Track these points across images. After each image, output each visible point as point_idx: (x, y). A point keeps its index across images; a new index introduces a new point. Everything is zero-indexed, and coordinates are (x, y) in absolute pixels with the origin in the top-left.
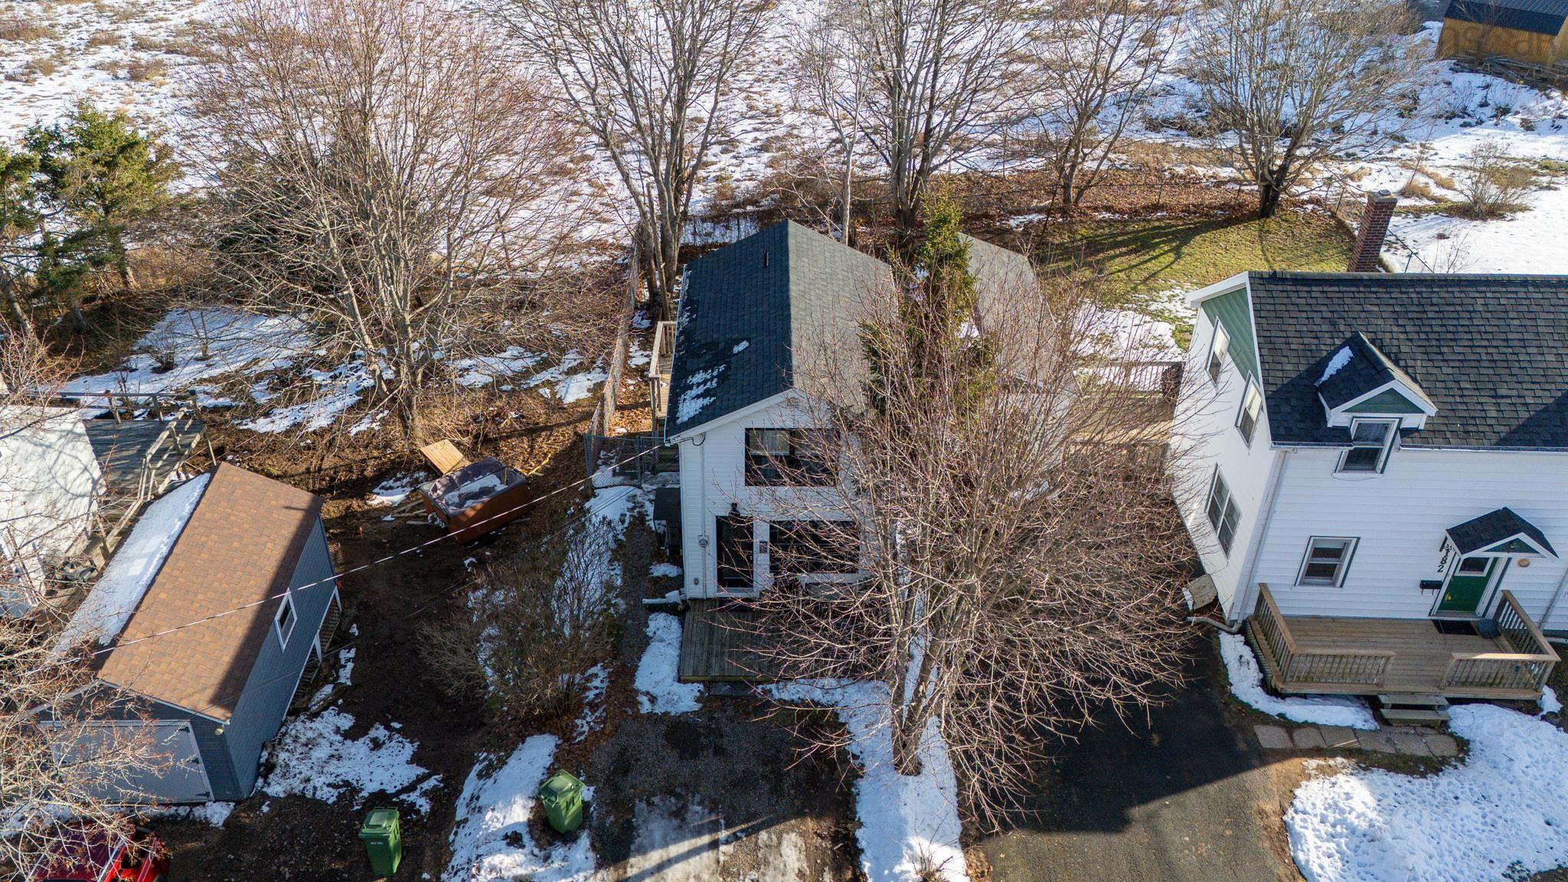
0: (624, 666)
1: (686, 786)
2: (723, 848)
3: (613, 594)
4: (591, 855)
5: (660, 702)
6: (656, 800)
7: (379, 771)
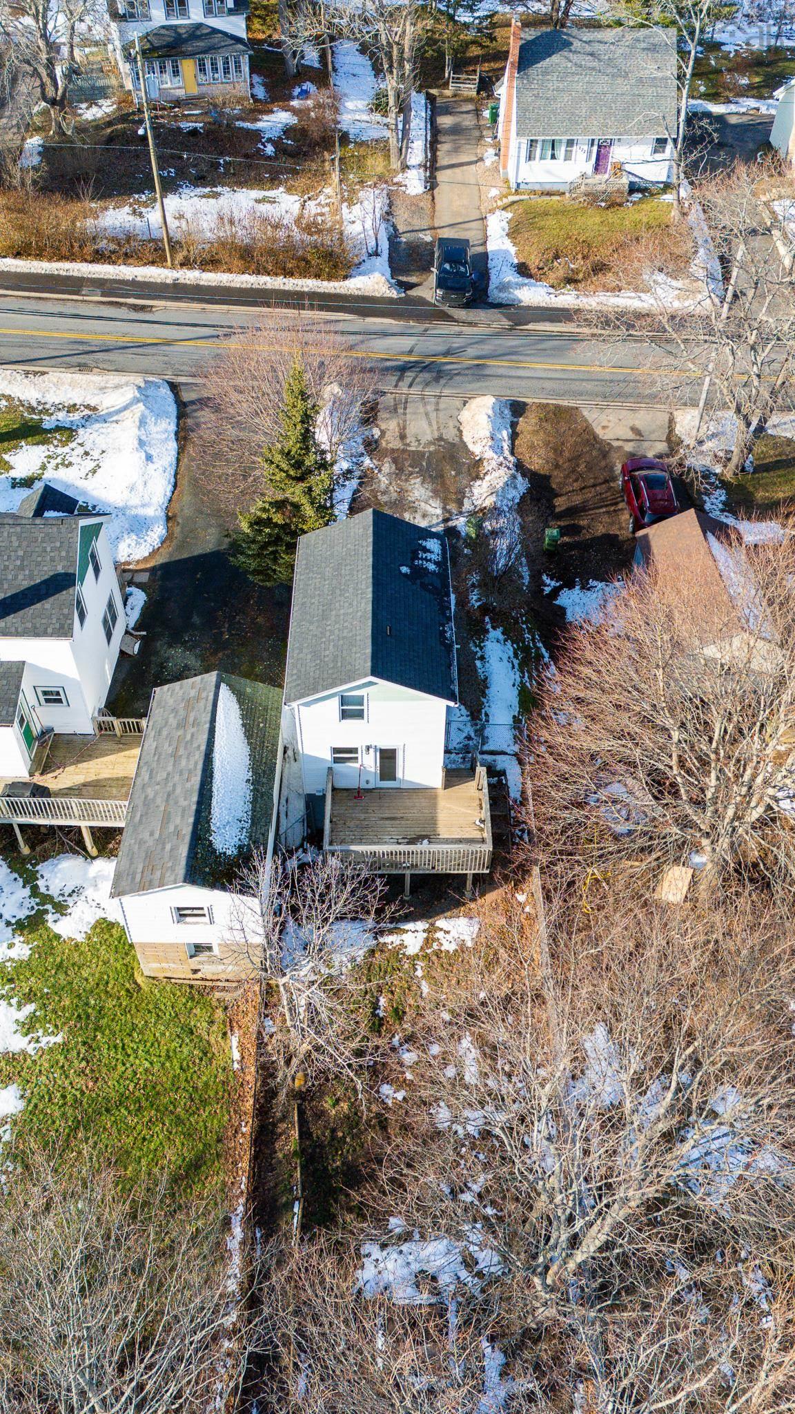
0: (463, 606)
3: (479, 654)
7: (577, 601)
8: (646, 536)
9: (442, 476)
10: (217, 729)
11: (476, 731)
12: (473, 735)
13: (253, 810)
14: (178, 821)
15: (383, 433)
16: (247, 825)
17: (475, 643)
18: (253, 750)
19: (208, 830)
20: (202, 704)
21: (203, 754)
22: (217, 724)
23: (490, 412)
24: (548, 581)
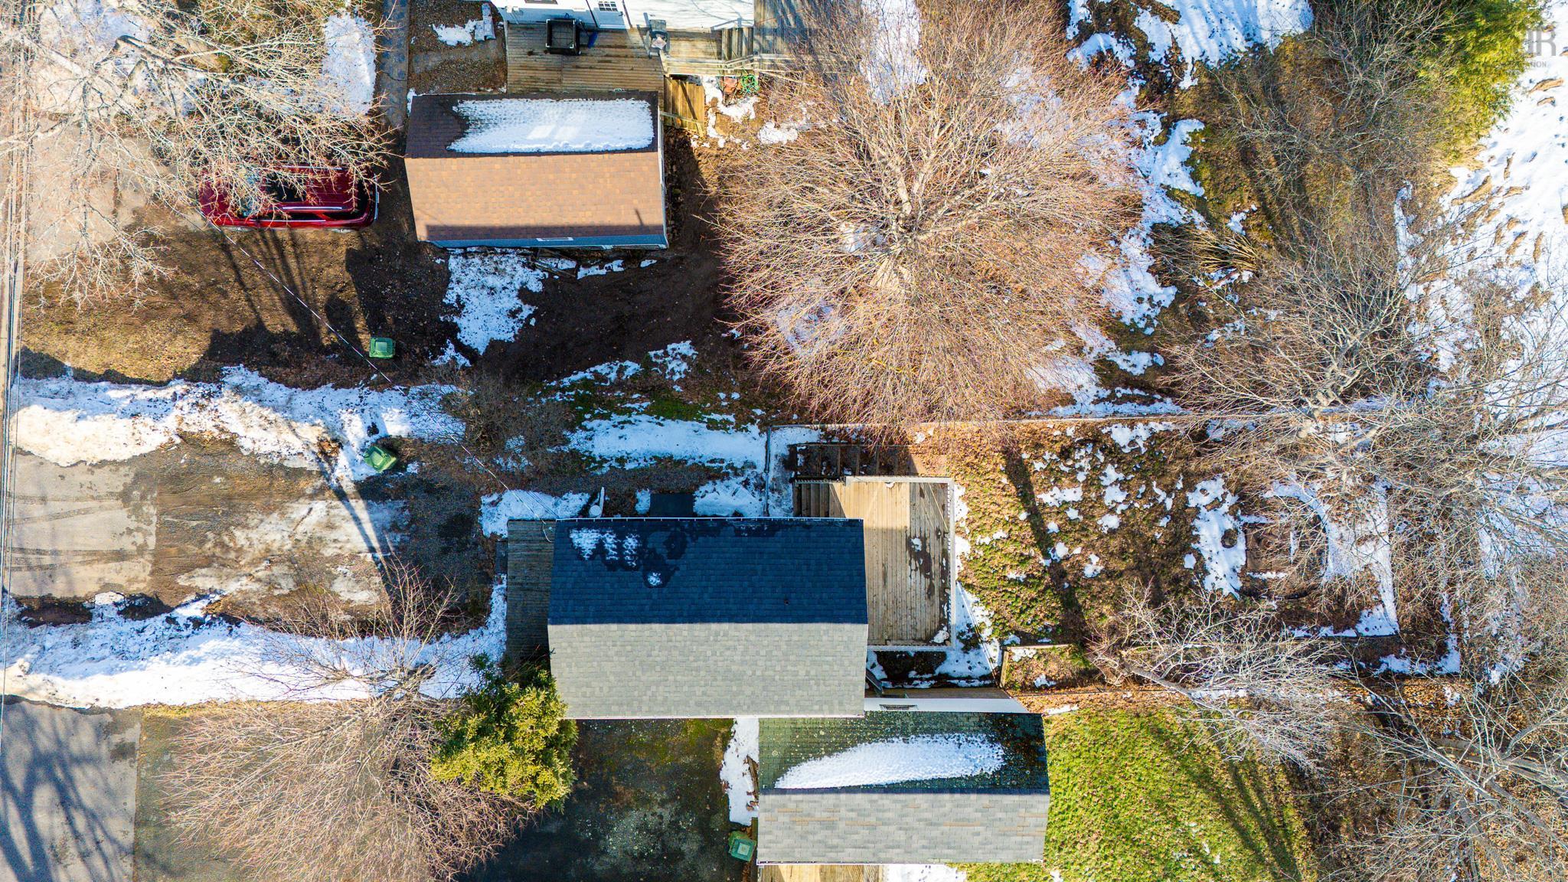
1: (416, 531)
2: (370, 555)
3: (615, 464)
4: (364, 478)
5: (491, 509)
6: (407, 512)
7: (480, 323)
8: (431, 229)
9: (229, 498)
10: (846, 784)
11: (736, 475)
12: (742, 479)
13: (941, 731)
14: (969, 810)
15: (106, 587)
16: (963, 737)
17: (595, 468)
18: (861, 740)
19: (982, 777)
20: (804, 806)
21: (884, 796)
22: (838, 785)
23: (70, 415)
24: (446, 358)
